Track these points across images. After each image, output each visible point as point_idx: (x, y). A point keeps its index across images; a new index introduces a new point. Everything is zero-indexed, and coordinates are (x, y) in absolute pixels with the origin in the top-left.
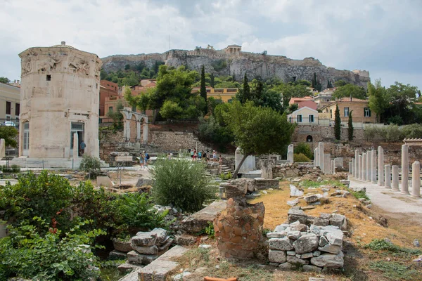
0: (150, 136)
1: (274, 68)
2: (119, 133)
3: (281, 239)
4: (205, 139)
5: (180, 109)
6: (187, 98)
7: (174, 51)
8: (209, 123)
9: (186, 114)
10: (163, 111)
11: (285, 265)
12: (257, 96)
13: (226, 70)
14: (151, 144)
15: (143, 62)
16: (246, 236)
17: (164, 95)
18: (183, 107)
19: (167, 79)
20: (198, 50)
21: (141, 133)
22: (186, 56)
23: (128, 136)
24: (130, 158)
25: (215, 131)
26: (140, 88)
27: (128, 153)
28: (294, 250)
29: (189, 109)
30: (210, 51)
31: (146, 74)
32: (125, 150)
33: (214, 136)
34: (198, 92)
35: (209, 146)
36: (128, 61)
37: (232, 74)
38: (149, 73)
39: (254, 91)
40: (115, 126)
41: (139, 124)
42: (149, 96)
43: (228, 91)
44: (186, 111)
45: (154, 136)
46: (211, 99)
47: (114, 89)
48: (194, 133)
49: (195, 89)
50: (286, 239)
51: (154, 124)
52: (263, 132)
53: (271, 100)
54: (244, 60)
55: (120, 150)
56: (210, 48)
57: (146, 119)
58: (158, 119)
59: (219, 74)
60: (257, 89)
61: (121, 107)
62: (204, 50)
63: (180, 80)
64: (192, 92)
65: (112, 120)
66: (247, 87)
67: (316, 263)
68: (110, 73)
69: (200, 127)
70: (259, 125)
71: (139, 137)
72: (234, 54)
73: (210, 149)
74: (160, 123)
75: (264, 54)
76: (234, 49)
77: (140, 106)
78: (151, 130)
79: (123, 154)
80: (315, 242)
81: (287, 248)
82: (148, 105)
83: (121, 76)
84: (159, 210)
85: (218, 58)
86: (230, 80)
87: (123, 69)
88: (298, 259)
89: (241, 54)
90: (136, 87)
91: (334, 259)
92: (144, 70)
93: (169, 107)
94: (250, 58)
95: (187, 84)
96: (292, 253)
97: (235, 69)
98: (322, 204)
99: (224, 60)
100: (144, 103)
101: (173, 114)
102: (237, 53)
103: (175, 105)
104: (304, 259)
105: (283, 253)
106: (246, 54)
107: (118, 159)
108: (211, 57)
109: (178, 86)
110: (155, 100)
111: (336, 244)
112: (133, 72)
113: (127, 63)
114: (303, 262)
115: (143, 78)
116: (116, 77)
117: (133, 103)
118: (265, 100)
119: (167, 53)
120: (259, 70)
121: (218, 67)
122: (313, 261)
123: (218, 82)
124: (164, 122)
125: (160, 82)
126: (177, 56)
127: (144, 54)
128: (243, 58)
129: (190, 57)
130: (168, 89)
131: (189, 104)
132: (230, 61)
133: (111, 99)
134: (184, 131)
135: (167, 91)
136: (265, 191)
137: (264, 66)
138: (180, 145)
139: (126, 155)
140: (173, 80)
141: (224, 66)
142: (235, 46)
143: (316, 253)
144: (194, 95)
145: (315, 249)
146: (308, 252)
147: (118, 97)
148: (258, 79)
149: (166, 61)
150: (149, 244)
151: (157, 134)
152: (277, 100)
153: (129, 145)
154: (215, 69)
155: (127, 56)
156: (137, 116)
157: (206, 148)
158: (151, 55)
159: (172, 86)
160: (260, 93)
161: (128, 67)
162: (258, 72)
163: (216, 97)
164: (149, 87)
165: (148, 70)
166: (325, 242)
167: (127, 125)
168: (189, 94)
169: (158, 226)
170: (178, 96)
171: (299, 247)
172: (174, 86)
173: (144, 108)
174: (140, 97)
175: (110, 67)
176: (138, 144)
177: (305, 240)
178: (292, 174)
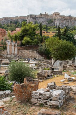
0: (18, 52)
1: (74, 22)
2: (5, 51)
3: (36, 94)
4: (41, 53)
5: (31, 41)
6: (34, 36)
7: (31, 15)
8: (43, 46)
9: (33, 43)
10: (23, 41)
11: (37, 104)
12: (64, 35)
13: (53, 23)
14: (19, 56)
15: (17, 20)
16: (24, 92)
17: (24, 35)
18: (32, 40)
19: (25, 28)
20: (41, 14)
21: (14, 51)
22: (36, 18)
23: (9, 52)
24: (8, 61)
25: (45, 50)
26: (15, 31)
27: (7, 59)
28: (40, 98)
29: (34, 41)
30: (46, 15)
31: (19, 25)
32: (7, 58)
33: (45, 52)
34: (39, 33)
35: (43, 56)
36: (11, 19)
37: (55, 25)
38: (20, 25)
39: (62, 33)
40: (4, 48)
41: (13, 47)
42: (18, 35)
43: (52, 33)
44: (33, 41)
45: (20, 52)
46: (44, 36)
47: (4, 32)
48: (37, 51)
49: (38, 32)
50: (38, 94)
51: (20, 47)
52: (62, 51)
53: (70, 37)
54: (61, 19)
55: (4, 58)
56: (46, 14)
57: (16, 45)
58: (22, 45)
59: (50, 25)
60: (64, 32)
61: (6, 40)
62: (43, 15)
63: (31, 28)
64: (36, 33)
65: (2, 45)
66: (59, 31)
67: (48, 104)
68: (4, 25)
69: (39, 48)
70: (61, 48)
71: (13, 53)
72: (57, 16)
73: (43, 58)
74: (22, 46)
75: (70, 16)
76: (57, 14)
77: (14, 39)
78: (19, 50)
79: (5, 59)
80: (48, 96)
81: (38, 98)
82: (18, 39)
83: (8, 26)
84: (10, 83)
85: (50, 18)
86: (55, 28)
87: (9, 23)
88: (42, 102)
89: (60, 16)
90: (13, 31)
91: (55, 103)
92: (18, 24)
93: (26, 40)
94: (64, 18)
95: (34, 30)
96: (40, 100)
97: (57, 23)
98: (74, 81)
99: (52, 19)
100: (16, 38)
101: (28, 43)
102: (58, 16)
103: (28, 39)
104: (44, 102)
105: (37, 100)
106: (62, 16)
107: (3, 62)
108: (46, 18)
109: (30, 31)
110: (20, 37)
111: (55, 96)
112: (13, 24)
113: (11, 21)
114: (44, 103)
115: (17, 27)
116: (6, 27)
117: (11, 38)
118: (67, 37)
119: (28, 16)
120: (67, 23)
121: (50, 22)
122: (47, 103)
123: (49, 29)
124: (24, 46)
125: (22, 29)
126: (32, 17)
127: (18, 17)
128: (60, 18)
129: (38, 18)
130: (26, 32)
131: (35, 38)
132: (55, 20)
133: (2, 36)
134: (32, 50)
135: (25, 33)
136: (56, 76)
137: (70, 22)
138: (31, 56)
139: (6, 60)
140: (28, 28)
141: (52, 22)
142: (57, 13)
143: (48, 100)
144: (37, 35)
145: (48, 98)
146: (45, 100)
147: (5, 36)
148: (67, 27)
149: (27, 20)
150: (2, 96)
151: (21, 51)
152: (72, 37)
153: (9, 56)
154: (48, 23)
155: (11, 17)
156: (12, 44)
157: (41, 57)
158: (21, 17)
159: (27, 31)
160: (65, 34)
161: (11, 22)
162: (67, 24)
163: (46, 35)
164: (18, 31)
165: (20, 23)
166: (52, 96)
167: (8, 48)
168: (35, 34)
169: (8, 89)
170: (30, 35)
171: (42, 98)
172: (28, 31)
173: (16, 40)
174: (14, 35)
175: (4, 22)
176: (13, 55)
177: (45, 95)
178: (72, 69)
